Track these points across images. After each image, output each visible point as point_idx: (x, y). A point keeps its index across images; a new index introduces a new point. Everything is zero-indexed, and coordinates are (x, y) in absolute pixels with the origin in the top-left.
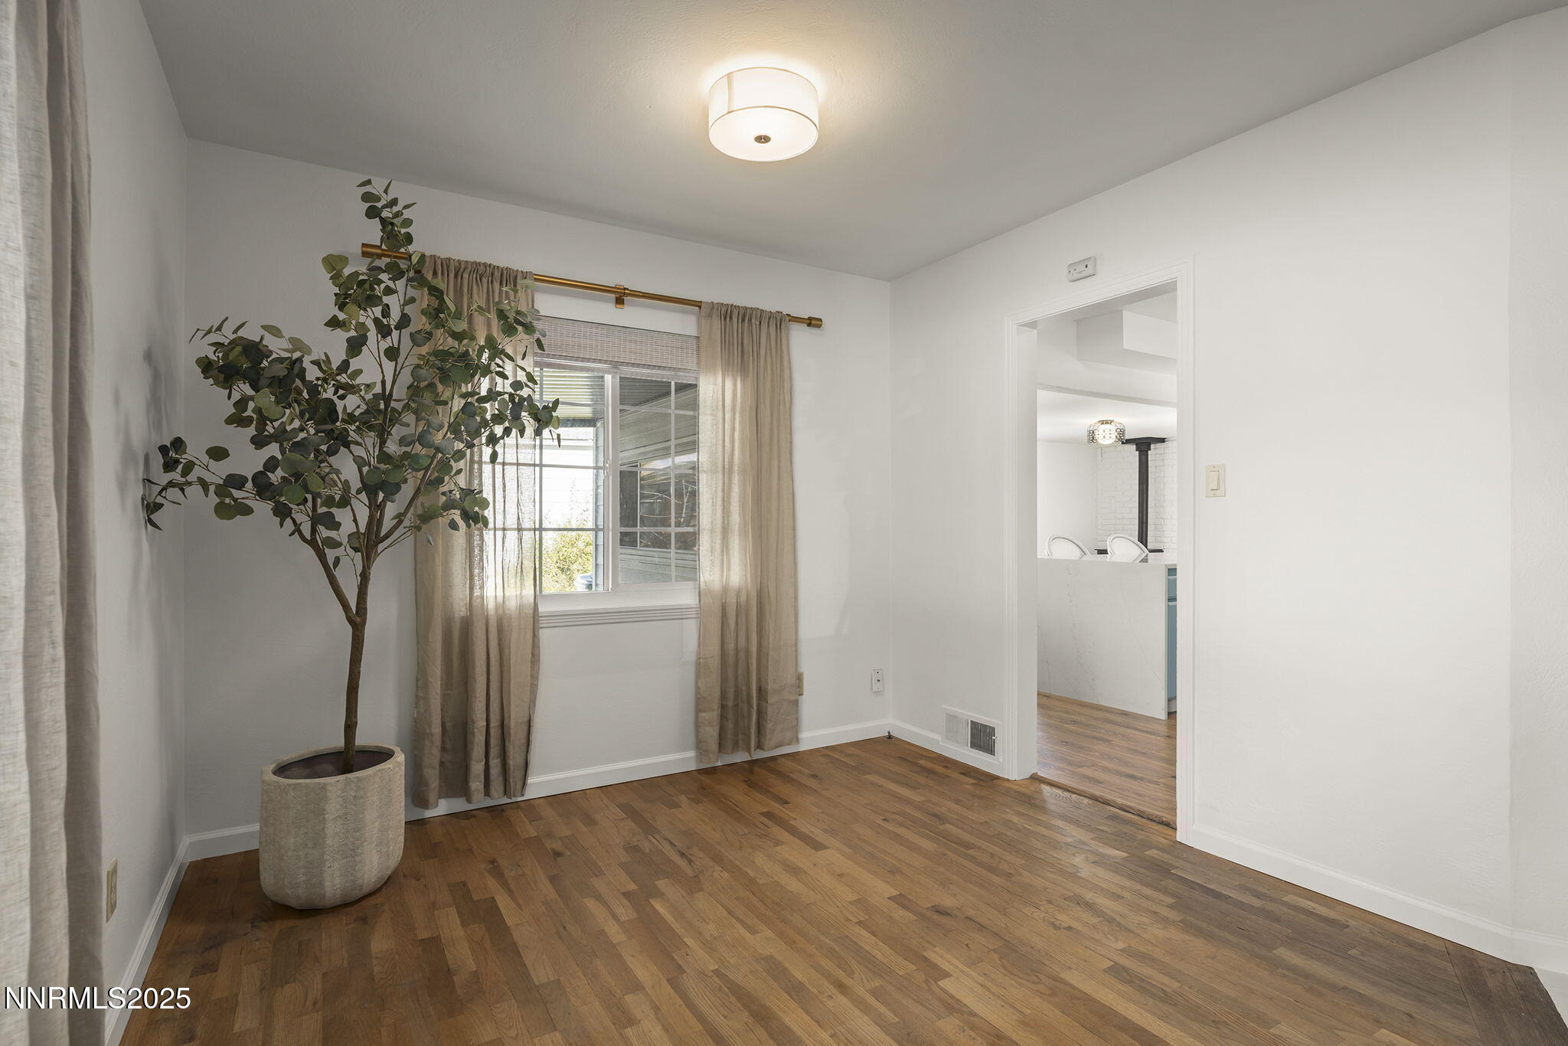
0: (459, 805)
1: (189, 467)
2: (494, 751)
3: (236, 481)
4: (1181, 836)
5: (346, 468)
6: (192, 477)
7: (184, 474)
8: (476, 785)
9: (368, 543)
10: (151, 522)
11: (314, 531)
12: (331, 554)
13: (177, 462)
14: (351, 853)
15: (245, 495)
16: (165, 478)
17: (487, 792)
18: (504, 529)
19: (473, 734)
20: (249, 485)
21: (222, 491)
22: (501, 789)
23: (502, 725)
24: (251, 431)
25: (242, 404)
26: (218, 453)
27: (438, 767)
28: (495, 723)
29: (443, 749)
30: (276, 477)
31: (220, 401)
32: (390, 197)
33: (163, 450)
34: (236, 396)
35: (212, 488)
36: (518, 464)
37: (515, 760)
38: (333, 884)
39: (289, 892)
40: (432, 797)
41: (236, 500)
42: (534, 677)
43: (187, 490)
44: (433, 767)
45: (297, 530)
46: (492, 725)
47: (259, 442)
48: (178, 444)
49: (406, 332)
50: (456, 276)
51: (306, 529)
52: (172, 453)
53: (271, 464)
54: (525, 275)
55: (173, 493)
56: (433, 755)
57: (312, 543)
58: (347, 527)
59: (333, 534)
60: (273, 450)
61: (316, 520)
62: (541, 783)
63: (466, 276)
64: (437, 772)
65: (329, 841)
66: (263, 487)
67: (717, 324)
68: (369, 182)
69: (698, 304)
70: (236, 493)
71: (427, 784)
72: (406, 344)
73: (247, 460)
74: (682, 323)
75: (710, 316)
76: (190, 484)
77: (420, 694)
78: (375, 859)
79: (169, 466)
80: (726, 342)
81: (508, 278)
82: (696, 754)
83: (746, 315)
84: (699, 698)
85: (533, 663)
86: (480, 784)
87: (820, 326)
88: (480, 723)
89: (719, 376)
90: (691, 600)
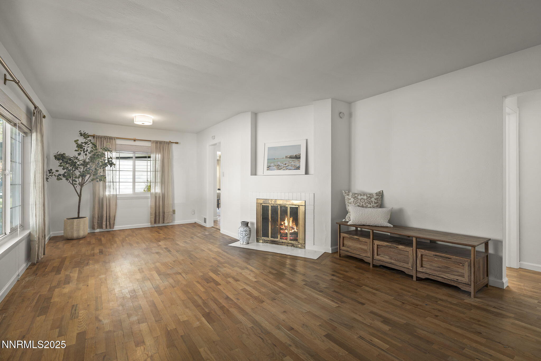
0: (101, 230)
1: (53, 173)
2: (108, 221)
3: (60, 175)
4: (221, 232)
5: (77, 173)
6: (53, 174)
7: (52, 174)
8: (104, 226)
9: (82, 185)
10: (47, 181)
11: (72, 182)
12: (75, 186)
13: (51, 172)
14: (78, 231)
15: (61, 177)
16: (49, 175)
17: (106, 228)
18: (110, 182)
19: (103, 217)
20: (62, 175)
21: (58, 176)
22: (109, 228)
23: (109, 216)
24: (62, 167)
25: (61, 163)
26: (57, 171)
27: (97, 223)
28: (108, 216)
29: (98, 220)
30: (66, 174)
31: (58, 163)
32: (84, 132)
33: (49, 171)
34: (60, 162)
35: (56, 176)
36: (113, 170)
37: (112, 222)
38: (75, 235)
39: (68, 236)
40: (96, 228)
41: (60, 178)
42: (116, 208)
43: (52, 176)
44: (96, 223)
45: (70, 182)
46: (107, 216)
47: (63, 169)
48: (51, 170)
49: (88, 152)
50: (101, 138)
51: (71, 182)
52: (50, 171)
53: (65, 173)
54: (114, 138)
55: (50, 177)
56: (96, 221)
57: (72, 184)
58: (78, 182)
59: (76, 183)
60: (65, 170)
61: (73, 180)
62: (117, 227)
63: (102, 138)
64: (97, 224)
65: (74, 229)
66: (64, 176)
67: (154, 144)
68: (81, 131)
69: (150, 141)
70: (60, 177)
71: (95, 226)
72: (88, 154)
73: (62, 172)
74: (149, 144)
75: (153, 143)
76: (53, 175)
77: (94, 210)
78: (82, 232)
79: (50, 173)
80: (156, 147)
81: (111, 138)
82: (150, 224)
83: (161, 142)
84: (151, 213)
85: (116, 205)
86: (105, 226)
87: (178, 144)
88: (105, 215)
89: (155, 154)
90: (150, 195)
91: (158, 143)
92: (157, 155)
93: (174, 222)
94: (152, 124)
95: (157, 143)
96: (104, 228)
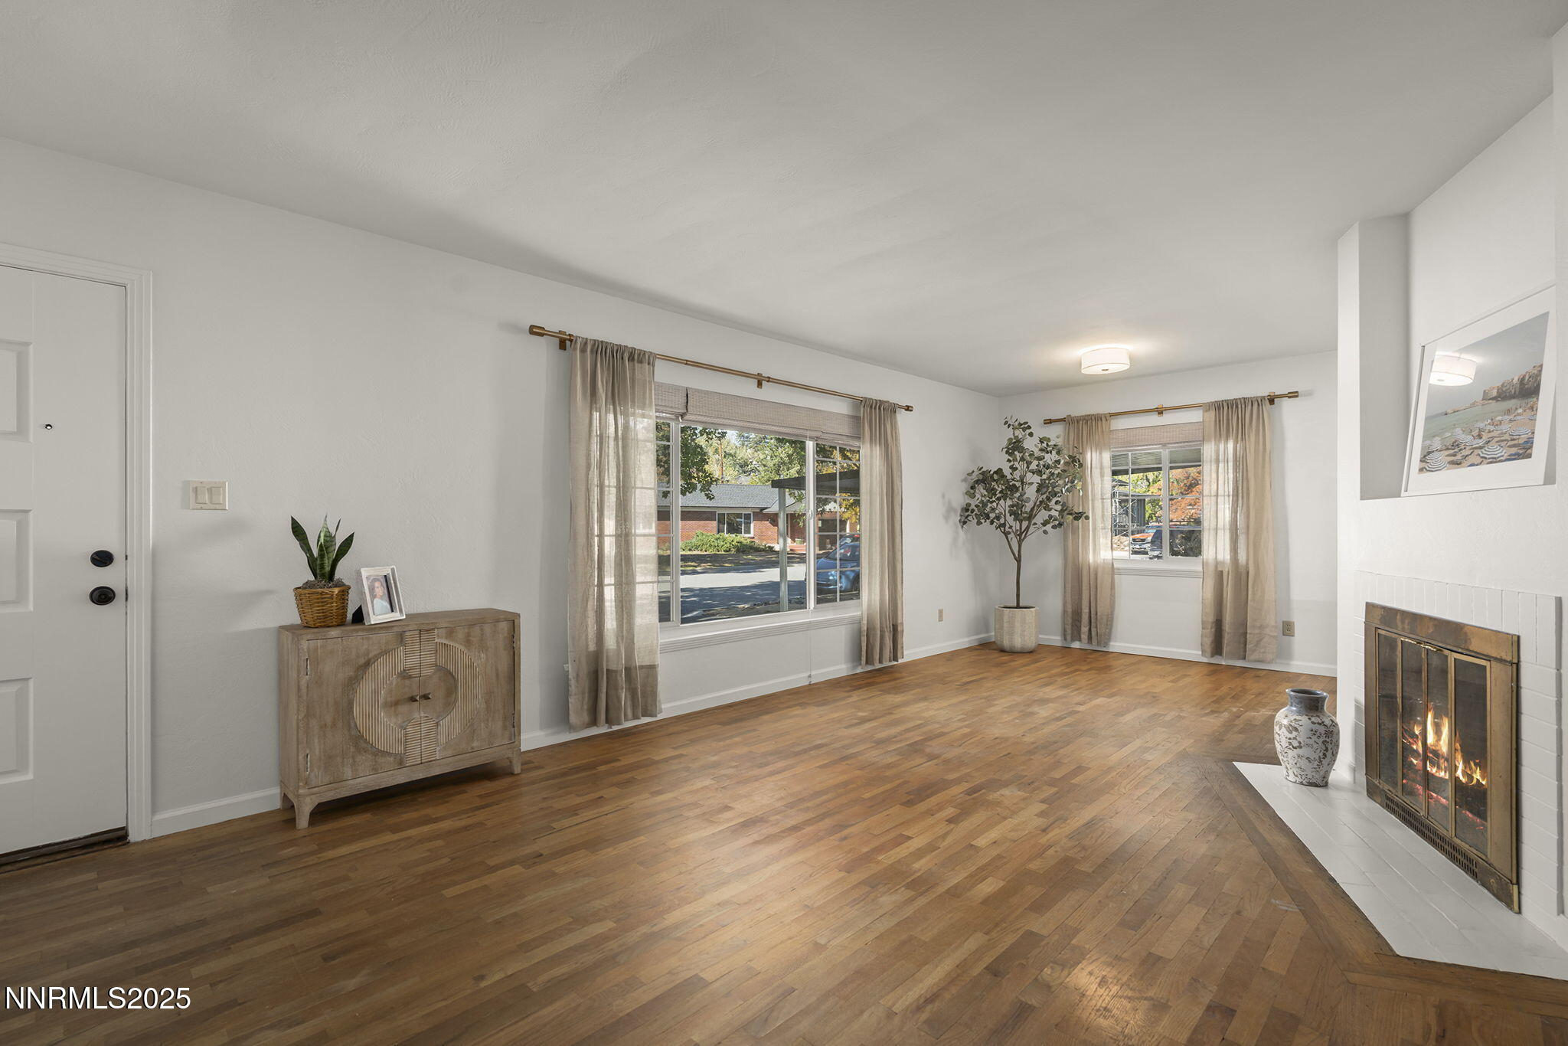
2: (1093, 624)
8: (1084, 637)
9: (1020, 535)
11: (1004, 529)
14: (1012, 634)
17: (1090, 641)
22: (1098, 642)
23: (1096, 614)
27: (1071, 625)
29: (1073, 620)
37: (1103, 630)
40: (1069, 637)
45: (1000, 529)
46: (1092, 612)
50: (1077, 422)
51: (1002, 529)
54: (1105, 416)
56: (1069, 620)
57: (1004, 533)
59: (1010, 530)
62: (1116, 646)
63: (1081, 422)
64: (1070, 628)
67: (1213, 414)
69: (1200, 405)
71: (1067, 632)
74: (1196, 416)
75: (1209, 410)
77: (1064, 595)
78: (1020, 639)
80: (1218, 422)
81: (1098, 418)
82: (1200, 653)
83: (1233, 405)
84: (1203, 622)
85: (1111, 589)
86: (1086, 637)
87: (1297, 396)
88: (1085, 610)
89: (1213, 443)
90: (1200, 569)
91: (1226, 408)
92: (1222, 446)
93: (1288, 664)
94: (1127, 367)
95: (1221, 408)
96: (1083, 641)
